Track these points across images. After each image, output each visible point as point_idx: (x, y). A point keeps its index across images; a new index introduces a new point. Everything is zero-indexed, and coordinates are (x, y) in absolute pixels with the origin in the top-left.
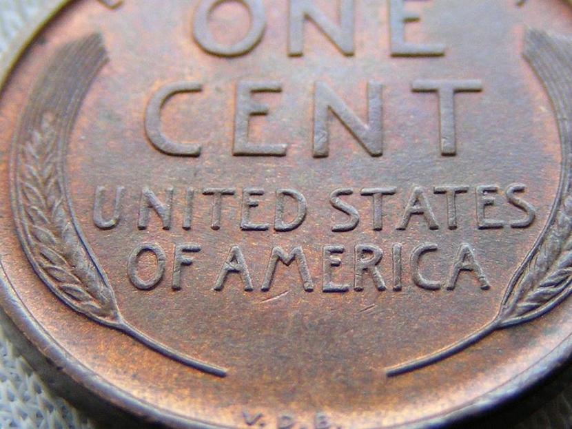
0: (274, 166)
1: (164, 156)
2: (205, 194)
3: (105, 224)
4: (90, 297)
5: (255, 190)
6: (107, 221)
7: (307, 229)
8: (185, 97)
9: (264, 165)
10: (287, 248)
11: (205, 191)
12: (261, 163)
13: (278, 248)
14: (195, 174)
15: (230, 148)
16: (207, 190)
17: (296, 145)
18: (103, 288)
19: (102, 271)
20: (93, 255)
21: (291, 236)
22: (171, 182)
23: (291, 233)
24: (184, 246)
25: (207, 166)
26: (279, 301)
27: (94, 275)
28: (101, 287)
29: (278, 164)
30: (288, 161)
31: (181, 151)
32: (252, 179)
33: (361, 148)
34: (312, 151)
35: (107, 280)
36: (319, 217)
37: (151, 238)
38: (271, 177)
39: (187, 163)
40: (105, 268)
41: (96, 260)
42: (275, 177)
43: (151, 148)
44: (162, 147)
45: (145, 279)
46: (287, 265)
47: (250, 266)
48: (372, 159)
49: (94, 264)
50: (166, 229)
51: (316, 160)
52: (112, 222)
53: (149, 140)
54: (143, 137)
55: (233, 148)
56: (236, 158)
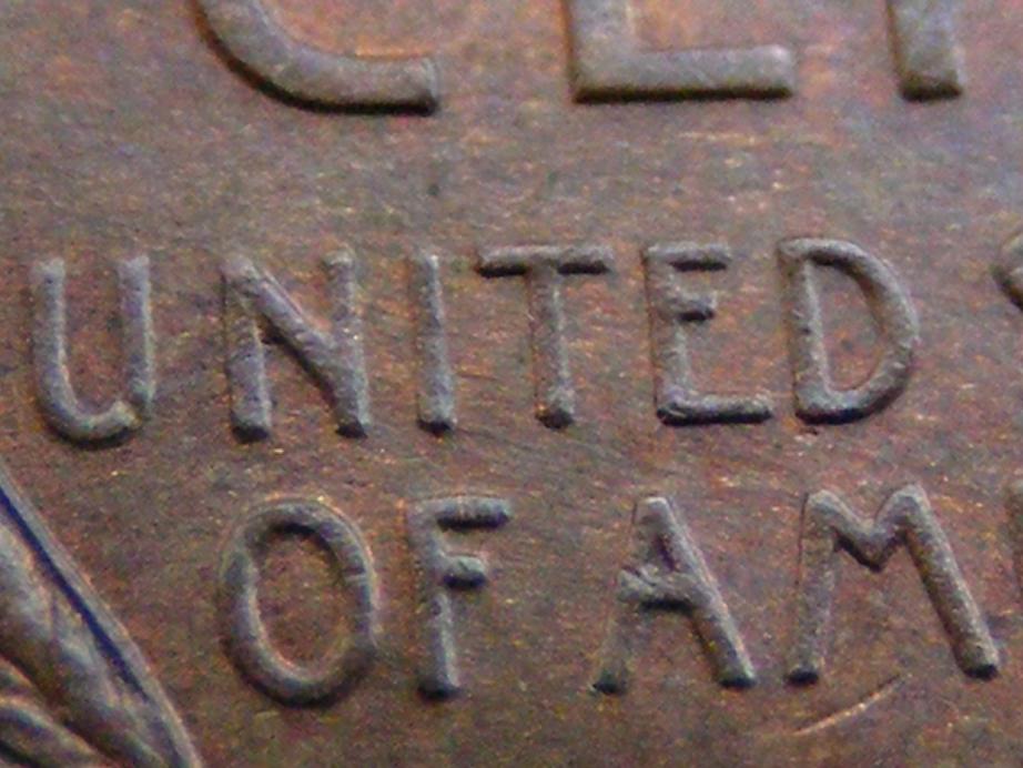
0: (752, 140)
1: (288, 114)
2: (488, 272)
3: (91, 421)
4: (84, 748)
5: (690, 248)
6: (98, 407)
7: (928, 408)
9: (712, 138)
10: (862, 491)
11: (487, 259)
12: (698, 130)
13: (826, 496)
14: (434, 191)
15: (557, 69)
16: (496, 254)
17: (828, 49)
18: (131, 706)
19: (118, 631)
20: (63, 562)
21: (868, 439)
22: (337, 225)
23: (870, 427)
24: (442, 505)
25: (477, 152)
26: (863, 721)
27: (80, 648)
28: (110, 698)
29: (763, 132)
30: (800, 114)
31: (358, 92)
32: (670, 202)
34: (898, 70)
35: (141, 667)
36: (968, 352)
37: (293, 476)
38: (745, 186)
39: (392, 139)
40: (125, 614)
41: (83, 585)
42: (766, 188)
43: (230, 81)
44: (277, 73)
45: (300, 658)
46: (875, 567)
47: (727, 576)
49: (76, 602)
50: (351, 432)
51: (919, 112)
52: (122, 413)
53: (215, 43)
54: (191, 35)
55: (573, 72)
56: (593, 112)
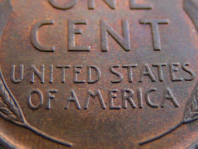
0: (86, 55)
1: (39, 51)
2: (57, 68)
3: (16, 81)
4: (12, 113)
5: (78, 66)
6: (17, 79)
7: (101, 82)
8: (47, 26)
9: (82, 55)
10: (93, 90)
11: (57, 66)
12: (80, 54)
13: (90, 91)
14: (53, 60)
15: (67, 48)
16: (59, 66)
17: (94, 47)
18: (17, 109)
19: (17, 102)
20: (12, 94)
21: (95, 85)
22: (43, 63)
23: (95, 84)
24: (50, 90)
25: (58, 56)
26: (91, 113)
27: (13, 103)
28: (15, 108)
29: (87, 54)
30: (91, 53)
31: (46, 50)
32: (77, 61)
33: (121, 47)
34: (101, 49)
35: (18, 105)
36: (106, 77)
37: (36, 87)
38: (84, 60)
39: (49, 54)
40: (17, 100)
41: (14, 97)
42: (86, 60)
43: (34, 48)
44: (38, 47)
45: (34, 105)
46: (94, 98)
47: (79, 98)
48: (126, 52)
49: (13, 99)
50: (42, 83)
51: (103, 53)
52: (19, 80)
53: (33, 45)
54: (30, 44)
55: (68, 48)
56: (70, 52)
